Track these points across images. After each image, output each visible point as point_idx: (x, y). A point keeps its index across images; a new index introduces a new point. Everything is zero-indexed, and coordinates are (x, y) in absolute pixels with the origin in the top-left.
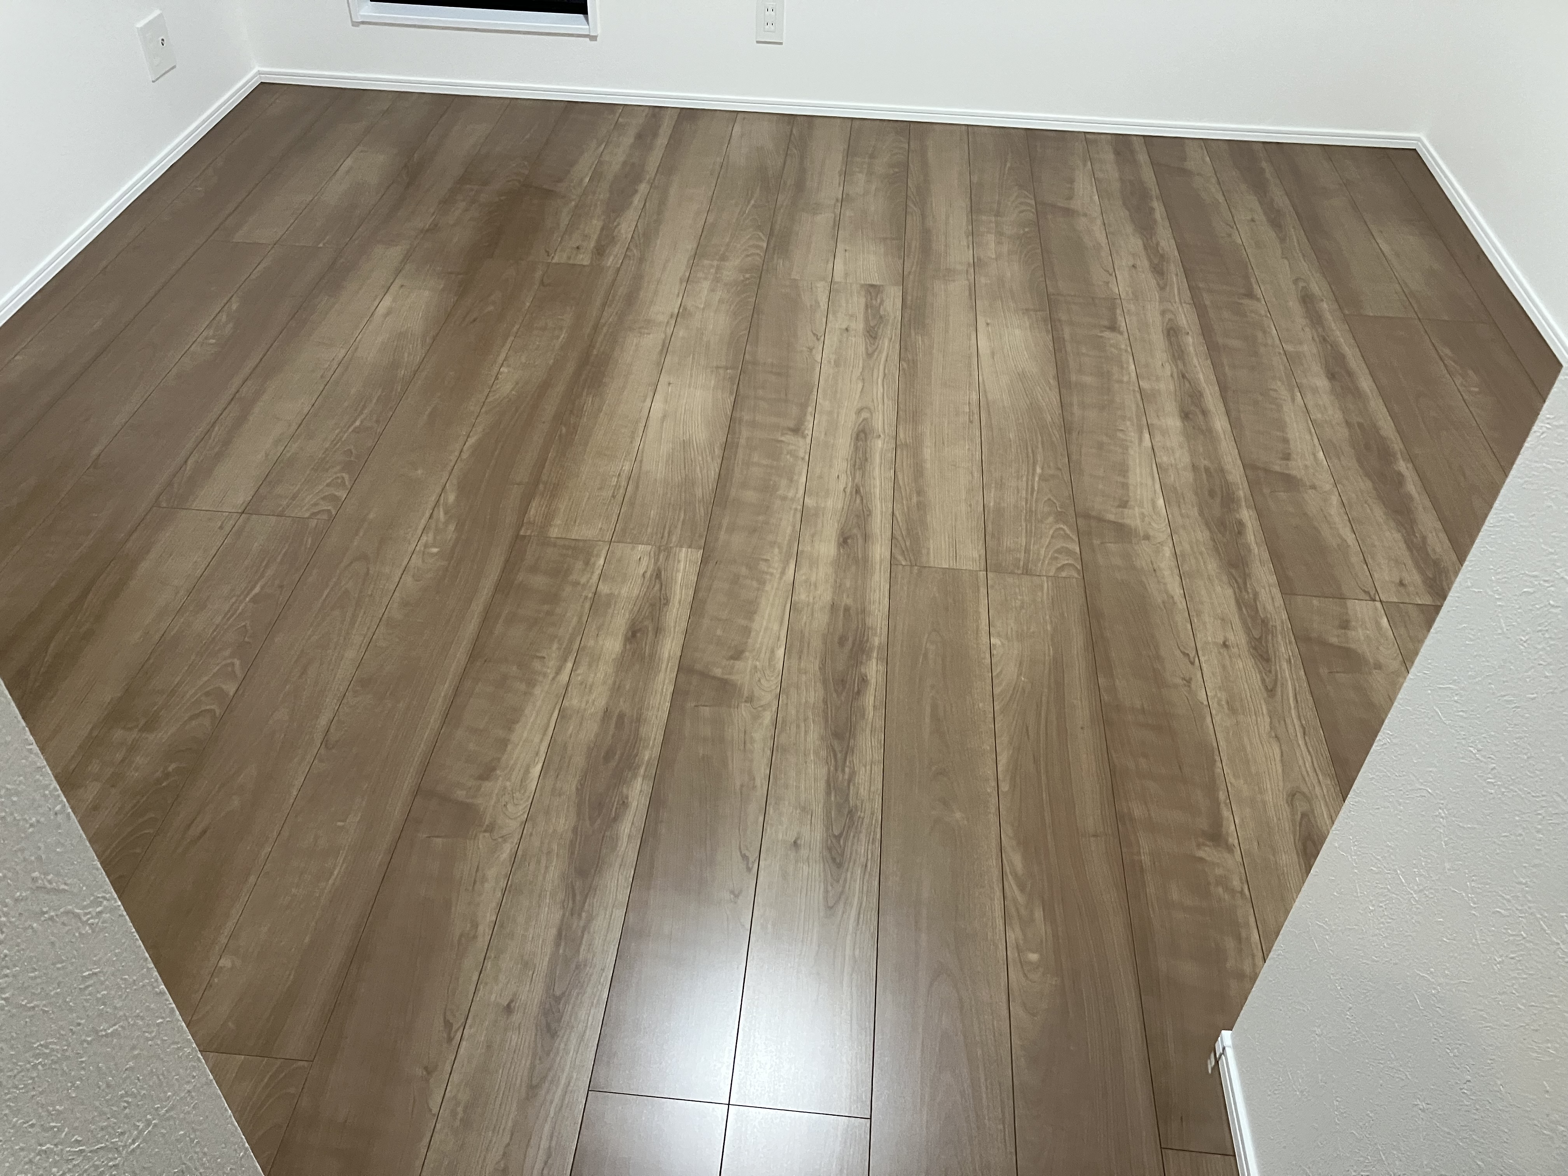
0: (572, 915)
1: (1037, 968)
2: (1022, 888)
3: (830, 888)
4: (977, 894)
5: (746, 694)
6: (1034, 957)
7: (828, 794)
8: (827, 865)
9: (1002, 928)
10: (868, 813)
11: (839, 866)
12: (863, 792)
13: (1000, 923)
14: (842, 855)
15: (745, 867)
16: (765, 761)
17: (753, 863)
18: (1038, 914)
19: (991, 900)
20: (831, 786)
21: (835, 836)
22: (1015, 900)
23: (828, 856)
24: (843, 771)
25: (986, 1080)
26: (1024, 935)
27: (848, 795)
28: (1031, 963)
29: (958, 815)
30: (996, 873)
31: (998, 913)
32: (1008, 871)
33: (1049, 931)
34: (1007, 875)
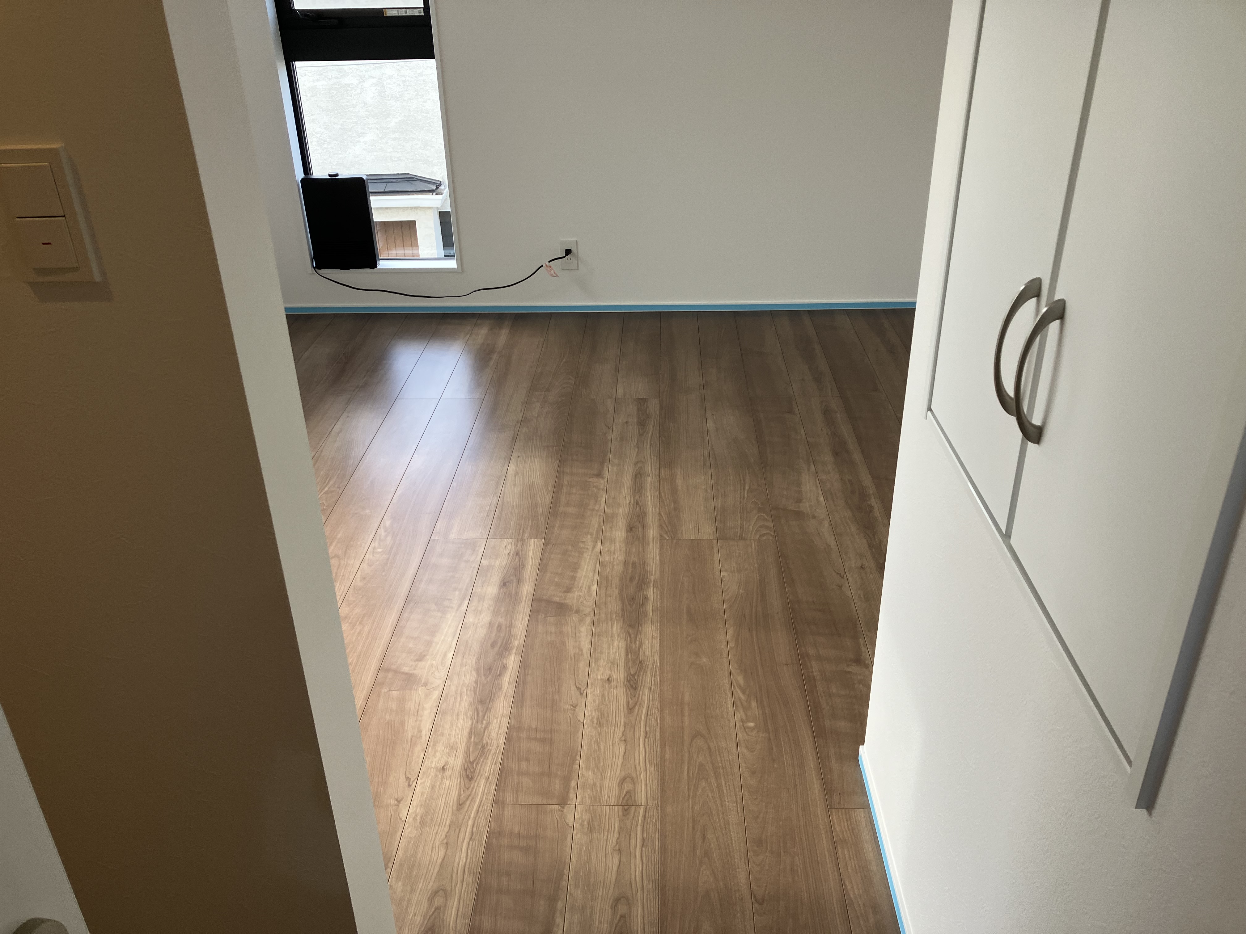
0: (477, 722)
1: (754, 729)
2: (744, 692)
3: (630, 699)
4: (717, 697)
5: (575, 609)
6: (751, 725)
7: (627, 655)
8: (628, 689)
9: (733, 712)
10: (651, 662)
11: (635, 689)
12: (648, 653)
13: (731, 709)
14: (637, 683)
15: (579, 693)
16: (588, 641)
17: (584, 691)
18: (754, 704)
19: (726, 699)
20: (628, 650)
21: (632, 675)
22: (740, 699)
23: (628, 684)
24: (635, 643)
25: (726, 784)
26: (746, 715)
27: (639, 654)
28: (750, 728)
29: (704, 660)
30: (727, 687)
31: (730, 705)
32: (735, 684)
33: (760, 712)
34: (734, 687)
